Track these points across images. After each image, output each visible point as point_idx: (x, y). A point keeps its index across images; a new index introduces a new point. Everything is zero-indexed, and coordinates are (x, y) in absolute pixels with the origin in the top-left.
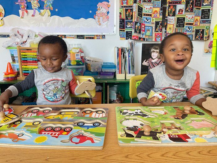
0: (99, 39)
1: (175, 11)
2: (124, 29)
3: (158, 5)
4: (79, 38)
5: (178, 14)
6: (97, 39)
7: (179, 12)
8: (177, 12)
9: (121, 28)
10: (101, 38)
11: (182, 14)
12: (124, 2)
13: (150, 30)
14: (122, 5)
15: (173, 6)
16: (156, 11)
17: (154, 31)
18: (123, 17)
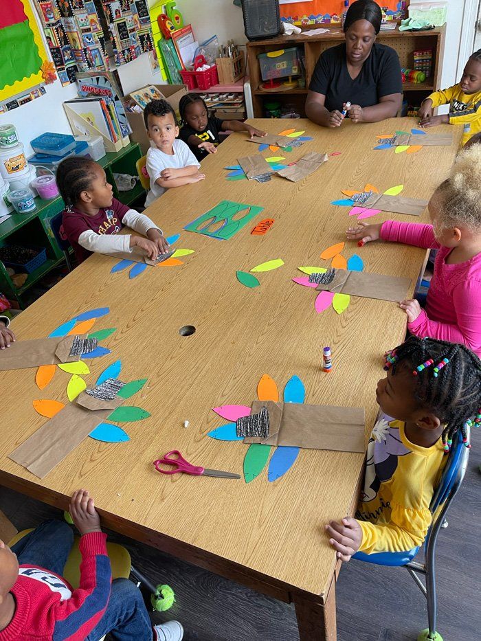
0: (38, 96)
1: (111, 13)
2: (63, 65)
3: (92, 10)
4: (12, 109)
5: (116, 18)
6: (36, 98)
7: (116, 14)
8: (114, 16)
9: (59, 65)
10: (40, 93)
11: (120, 16)
12: (48, 16)
13: (98, 55)
14: (48, 23)
15: (106, 6)
16: (92, 20)
17: (103, 55)
18: (56, 43)
